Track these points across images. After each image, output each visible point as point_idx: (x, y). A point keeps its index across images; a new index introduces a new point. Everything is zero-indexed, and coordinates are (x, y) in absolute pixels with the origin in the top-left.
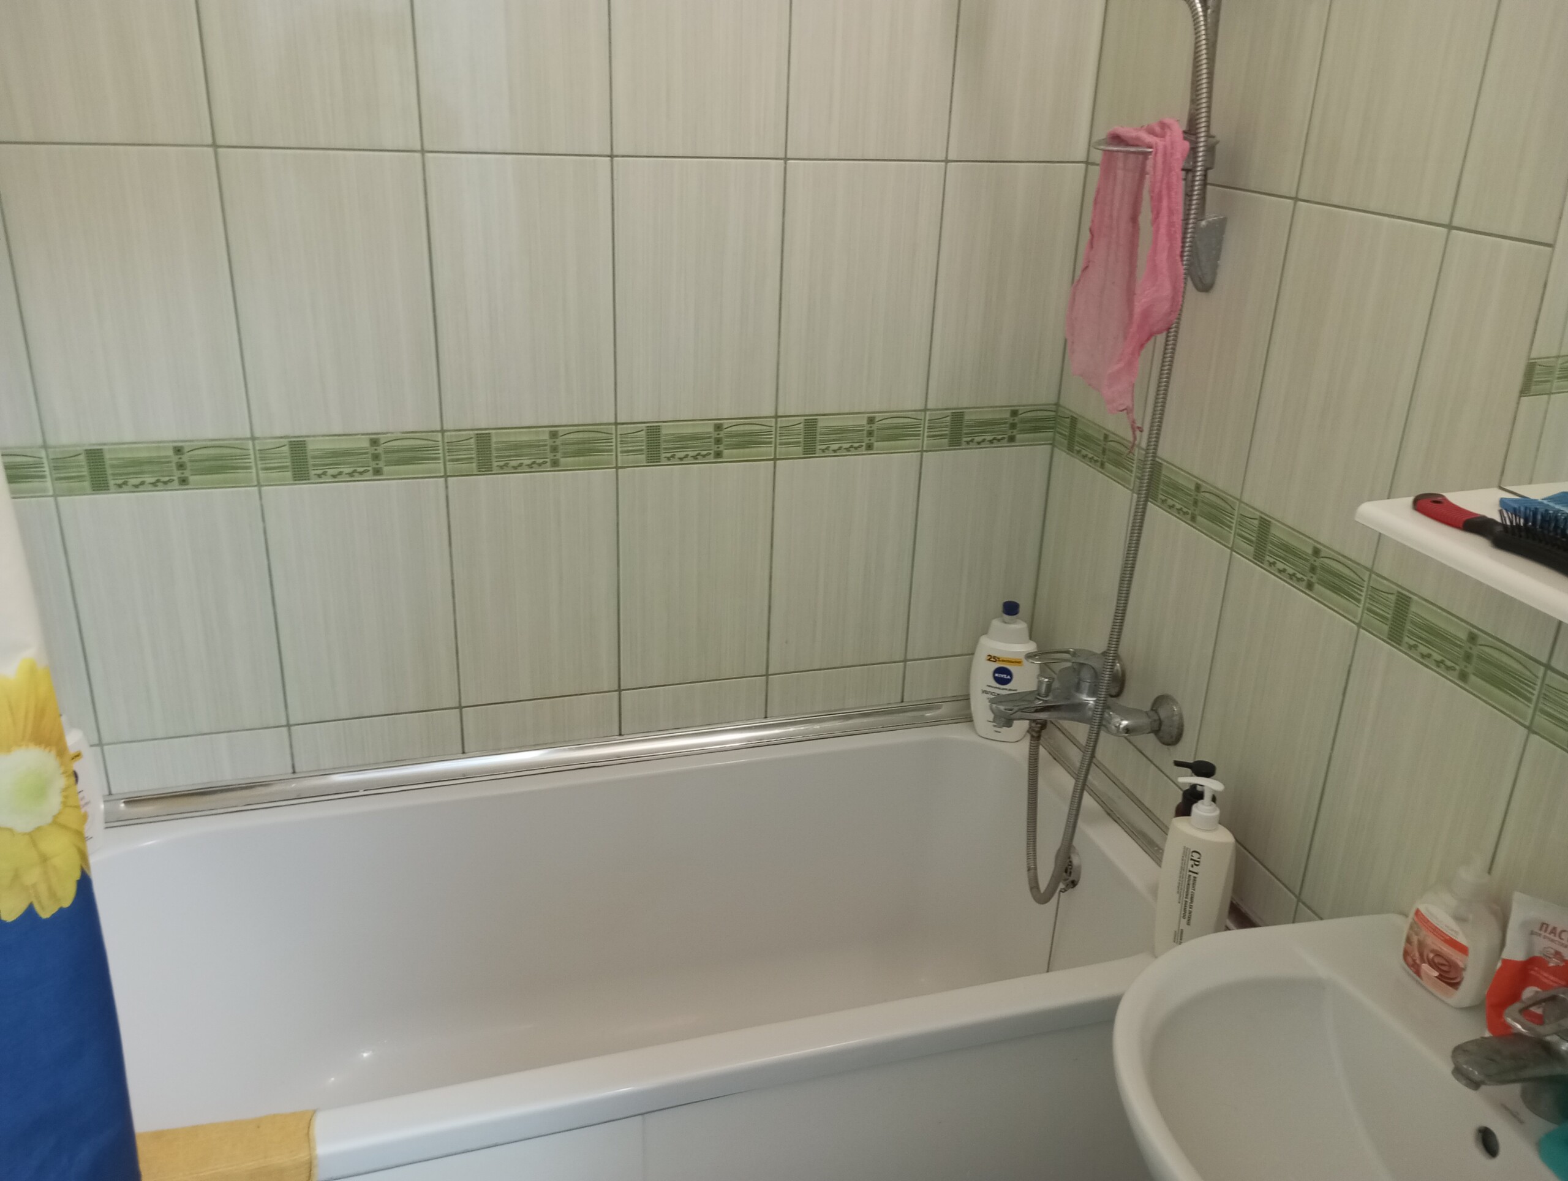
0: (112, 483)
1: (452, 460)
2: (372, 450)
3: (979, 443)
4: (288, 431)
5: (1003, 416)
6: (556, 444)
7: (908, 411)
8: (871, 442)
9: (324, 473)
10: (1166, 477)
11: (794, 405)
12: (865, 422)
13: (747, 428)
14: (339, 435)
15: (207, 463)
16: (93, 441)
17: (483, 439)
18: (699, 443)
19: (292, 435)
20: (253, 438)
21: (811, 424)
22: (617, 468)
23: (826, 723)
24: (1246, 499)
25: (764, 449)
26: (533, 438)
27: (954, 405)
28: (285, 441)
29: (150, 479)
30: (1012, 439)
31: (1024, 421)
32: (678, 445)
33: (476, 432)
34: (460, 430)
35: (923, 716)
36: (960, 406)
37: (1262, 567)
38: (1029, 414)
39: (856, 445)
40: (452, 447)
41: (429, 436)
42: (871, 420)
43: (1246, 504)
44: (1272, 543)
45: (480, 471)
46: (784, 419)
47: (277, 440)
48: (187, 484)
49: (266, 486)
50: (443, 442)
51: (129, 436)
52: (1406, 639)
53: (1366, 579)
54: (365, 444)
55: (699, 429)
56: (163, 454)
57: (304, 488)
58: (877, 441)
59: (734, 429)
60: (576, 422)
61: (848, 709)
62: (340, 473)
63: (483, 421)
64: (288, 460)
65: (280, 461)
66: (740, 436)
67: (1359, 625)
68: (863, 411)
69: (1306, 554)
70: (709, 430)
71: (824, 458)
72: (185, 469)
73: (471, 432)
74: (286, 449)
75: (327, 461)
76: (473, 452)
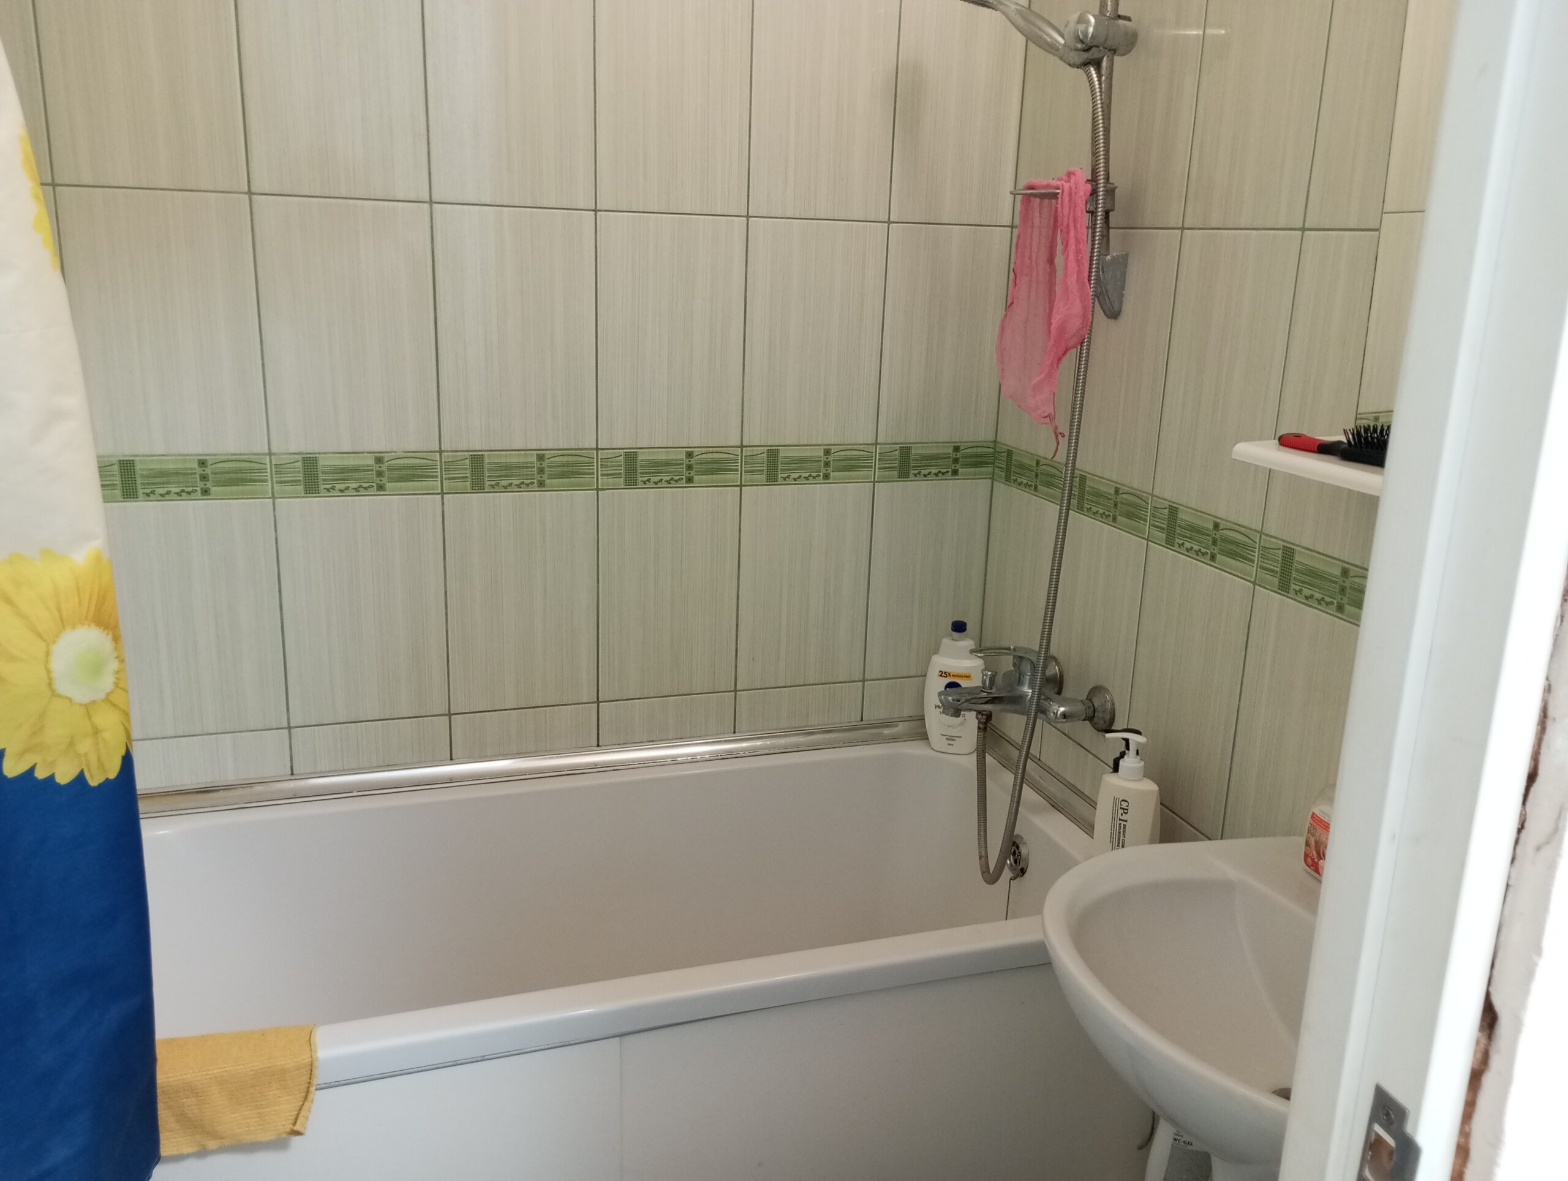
0: (140, 491)
1: (449, 479)
2: (376, 467)
3: (925, 476)
4: (302, 449)
5: (946, 451)
6: (543, 466)
7: (861, 444)
8: (828, 472)
9: (333, 488)
10: (1090, 487)
11: (756, 436)
12: (822, 454)
13: (715, 456)
14: (348, 453)
15: (227, 476)
16: (127, 453)
17: (477, 460)
18: (672, 468)
19: (305, 451)
20: (270, 454)
21: (773, 454)
22: (598, 490)
23: (791, 738)
24: (1157, 492)
25: (730, 476)
26: (522, 460)
27: (901, 440)
28: (299, 457)
29: (175, 489)
30: (955, 473)
31: (965, 457)
32: (653, 470)
33: (471, 453)
34: (457, 451)
35: (882, 733)
36: (907, 441)
37: (1173, 550)
38: (969, 450)
39: (814, 474)
40: (449, 467)
41: (429, 455)
42: (827, 452)
43: (1158, 497)
44: (1180, 526)
45: (473, 490)
46: (749, 448)
47: (291, 456)
48: (209, 495)
49: (281, 498)
50: (441, 462)
51: (159, 449)
52: (1293, 586)
53: (1258, 541)
54: (370, 461)
55: (672, 456)
56: (188, 466)
57: (314, 501)
58: (833, 472)
59: (704, 456)
60: (561, 447)
61: (811, 726)
62: (347, 488)
63: (477, 443)
64: (301, 475)
65: (293, 475)
66: (709, 463)
67: (1254, 583)
68: (820, 443)
69: (1208, 529)
70: (681, 457)
71: (785, 486)
72: (208, 481)
73: (466, 453)
74: (300, 464)
75: (336, 476)
76: (468, 472)
